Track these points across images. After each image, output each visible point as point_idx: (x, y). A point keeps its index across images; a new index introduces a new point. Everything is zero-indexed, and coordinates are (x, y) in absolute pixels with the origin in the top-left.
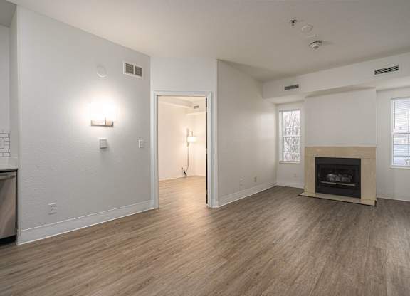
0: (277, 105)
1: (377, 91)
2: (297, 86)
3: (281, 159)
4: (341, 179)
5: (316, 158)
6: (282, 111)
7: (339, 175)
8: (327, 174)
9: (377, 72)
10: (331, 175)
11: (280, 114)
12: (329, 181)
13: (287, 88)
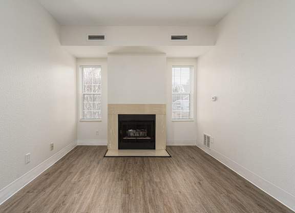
0: (77, 59)
1: (167, 58)
2: (102, 37)
3: (81, 117)
4: (139, 134)
5: (119, 115)
6: (83, 67)
7: (138, 130)
8: (128, 130)
9: (173, 38)
10: (131, 130)
11: (80, 69)
12: (130, 137)
13: (91, 37)
